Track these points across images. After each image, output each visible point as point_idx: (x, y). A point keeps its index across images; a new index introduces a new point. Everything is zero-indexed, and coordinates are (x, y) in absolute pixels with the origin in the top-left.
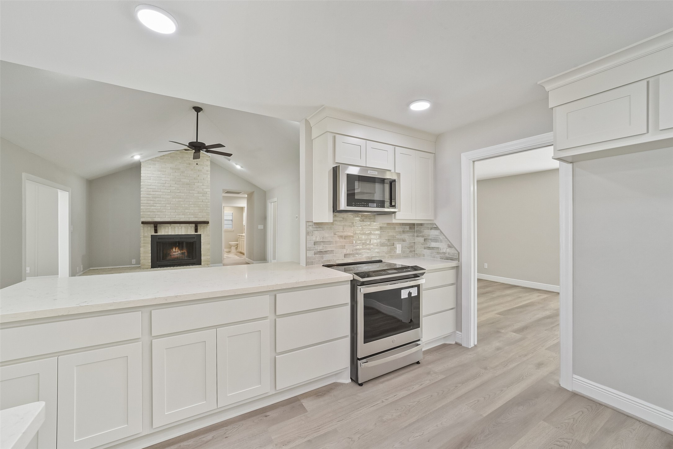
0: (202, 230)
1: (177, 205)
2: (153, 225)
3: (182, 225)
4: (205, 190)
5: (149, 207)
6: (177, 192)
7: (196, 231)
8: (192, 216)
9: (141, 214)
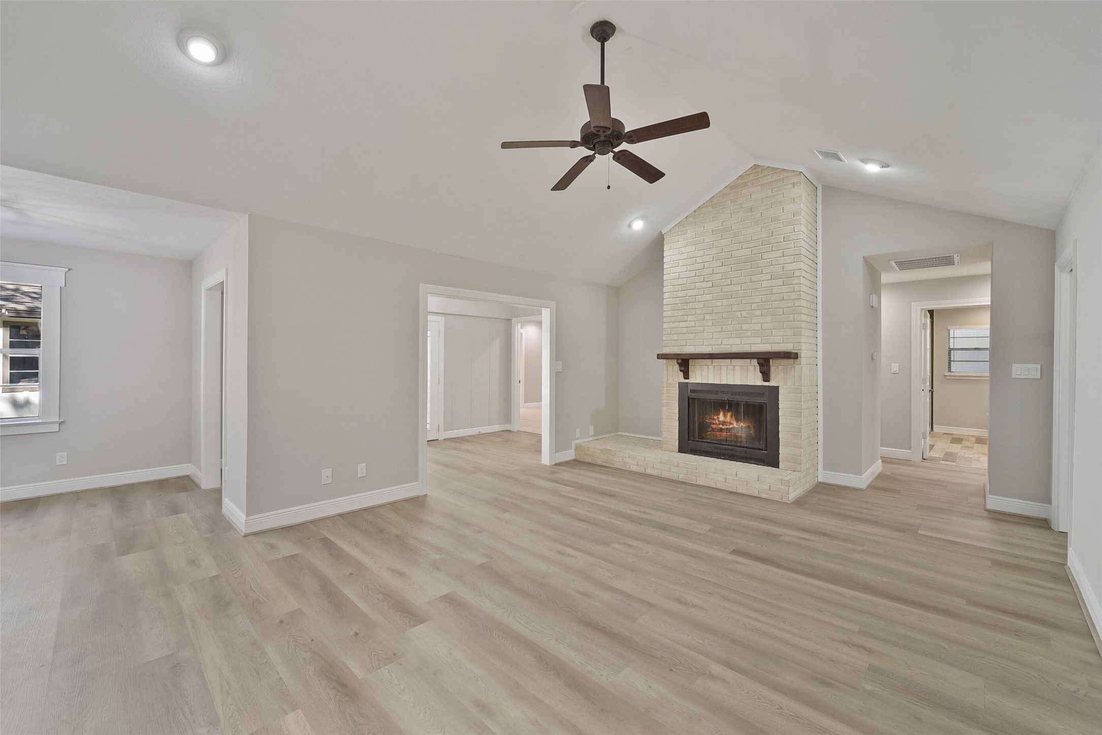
0: (780, 376)
1: (725, 315)
3: (735, 361)
4: (788, 267)
5: (676, 324)
6: (725, 284)
7: (766, 376)
8: (758, 340)
9: (664, 339)
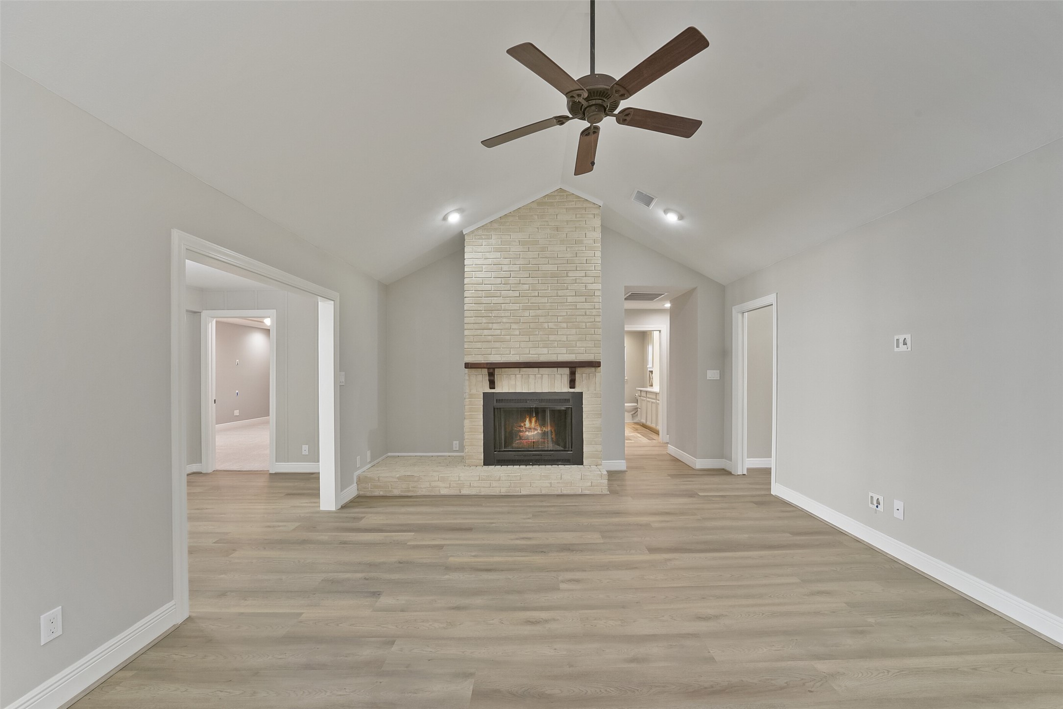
0: (584, 383)
1: (532, 325)
2: (486, 369)
3: (543, 370)
4: (590, 287)
5: (479, 332)
6: (533, 295)
7: (572, 383)
8: (564, 350)
9: (466, 346)
